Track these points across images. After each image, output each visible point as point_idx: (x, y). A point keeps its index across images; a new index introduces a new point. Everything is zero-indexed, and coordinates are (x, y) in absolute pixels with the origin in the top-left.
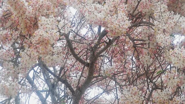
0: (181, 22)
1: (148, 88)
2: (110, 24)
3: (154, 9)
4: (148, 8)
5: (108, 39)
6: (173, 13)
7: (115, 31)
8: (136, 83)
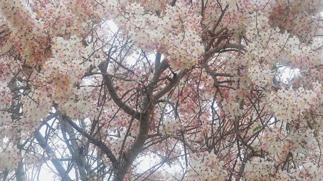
0: (291, 46)
1: (239, 155)
2: (171, 48)
3: (246, 25)
4: (238, 22)
5: (173, 73)
6: (278, 29)
7: (180, 60)
8: (218, 146)
